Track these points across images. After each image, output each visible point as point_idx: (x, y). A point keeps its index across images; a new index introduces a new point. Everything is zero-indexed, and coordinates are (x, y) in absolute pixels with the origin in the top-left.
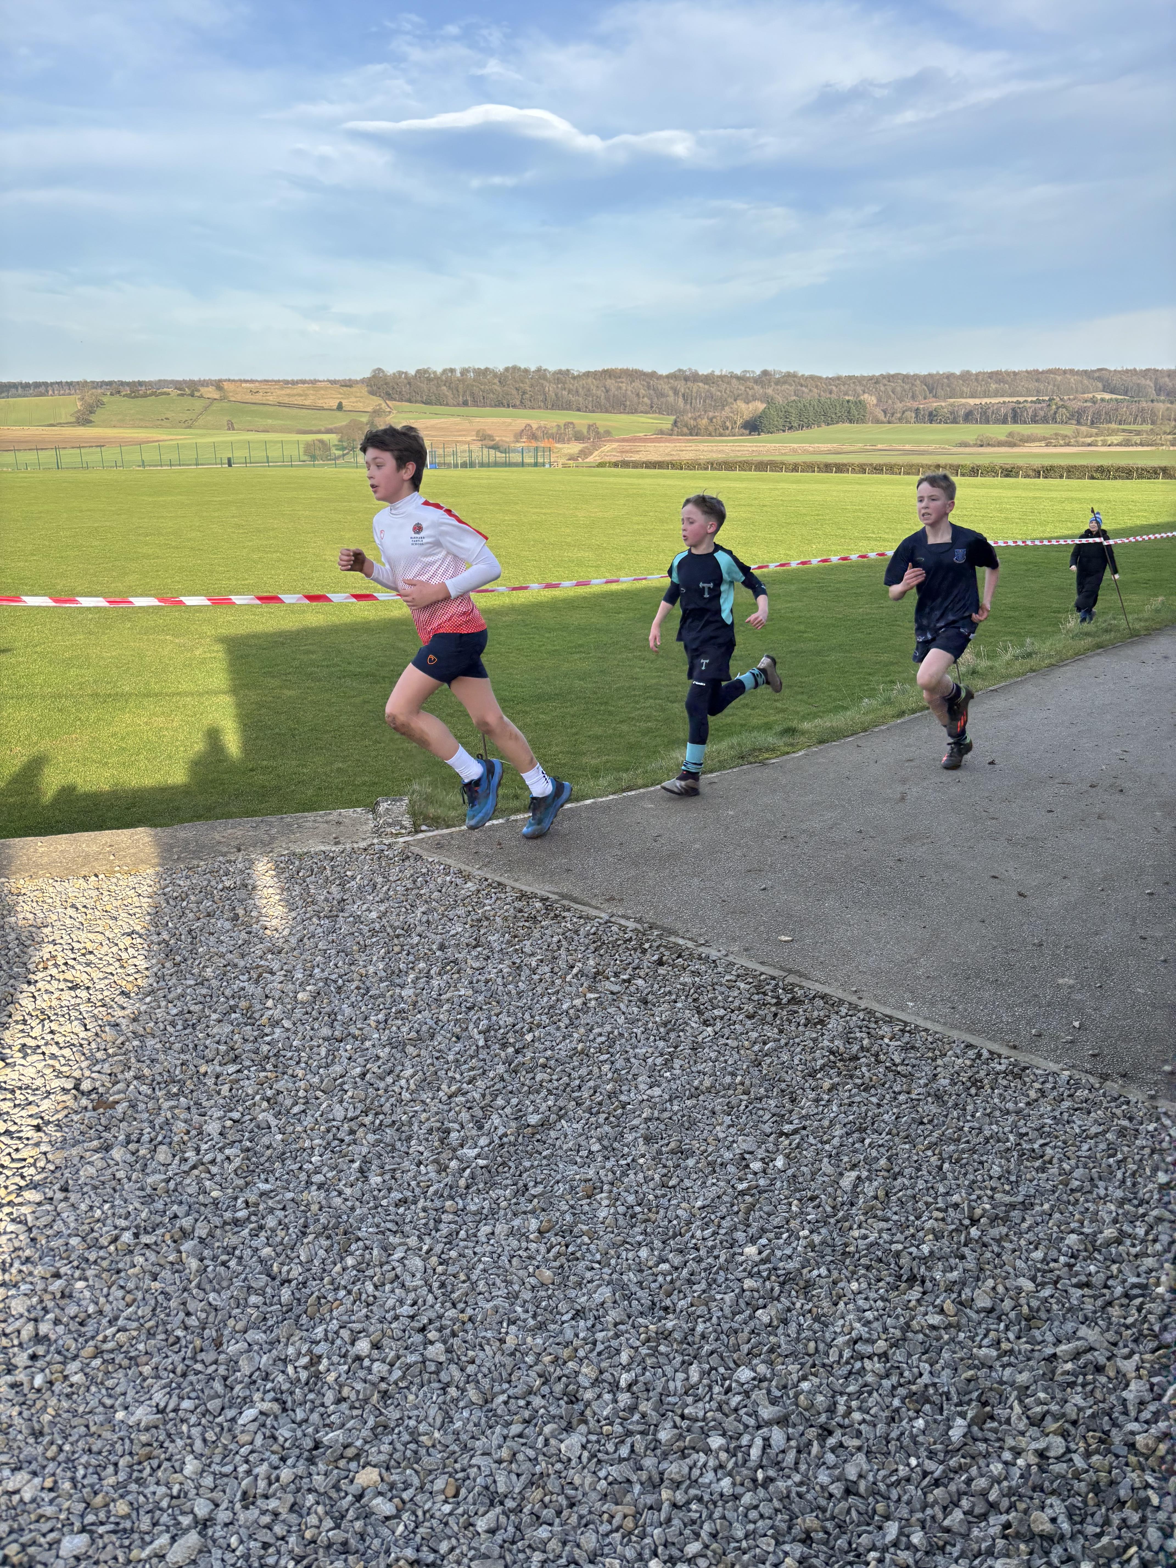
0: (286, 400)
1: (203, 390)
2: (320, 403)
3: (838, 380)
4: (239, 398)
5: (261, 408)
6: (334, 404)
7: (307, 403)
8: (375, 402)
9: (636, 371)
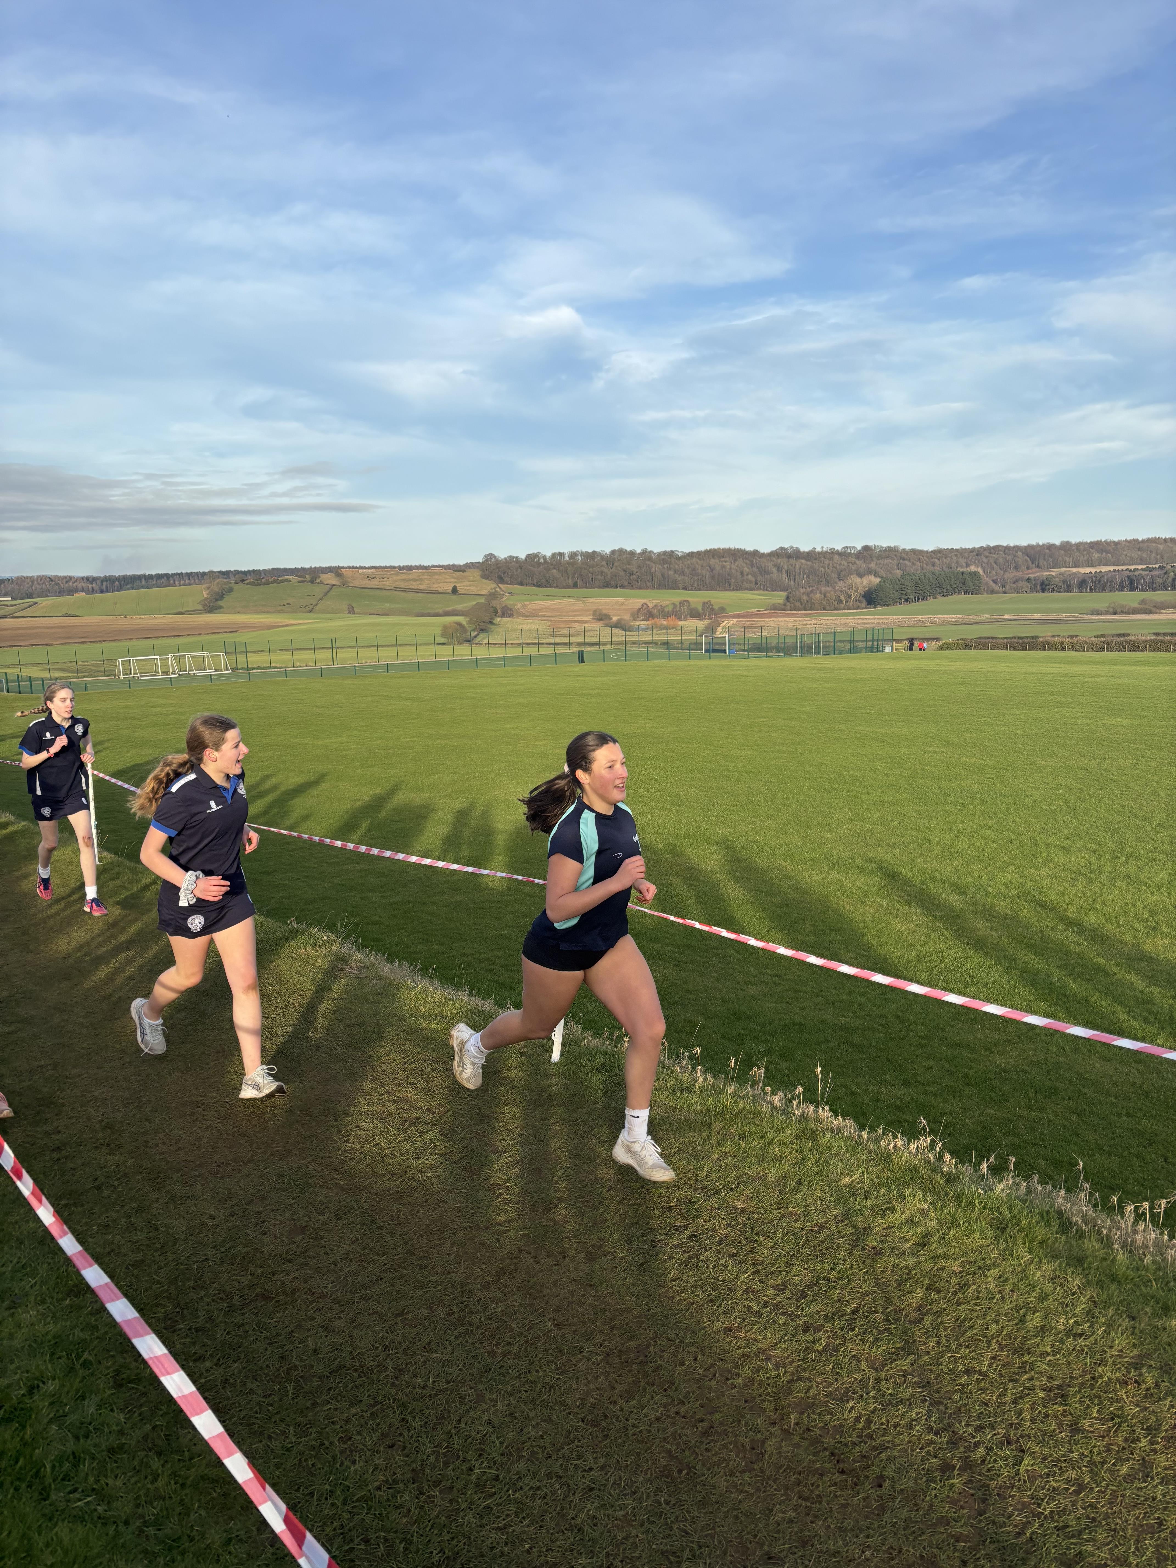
0: (402, 585)
1: (324, 577)
2: (435, 587)
3: (939, 553)
4: (357, 583)
5: (378, 592)
6: (449, 588)
7: (422, 587)
8: (488, 587)
9: (739, 550)
